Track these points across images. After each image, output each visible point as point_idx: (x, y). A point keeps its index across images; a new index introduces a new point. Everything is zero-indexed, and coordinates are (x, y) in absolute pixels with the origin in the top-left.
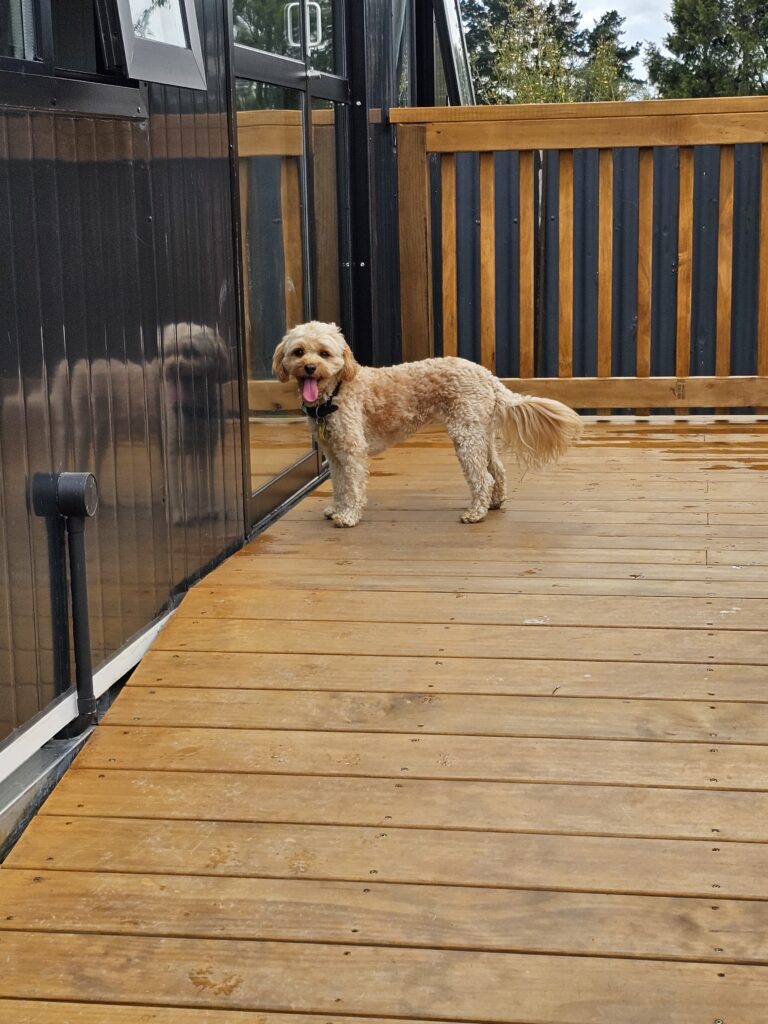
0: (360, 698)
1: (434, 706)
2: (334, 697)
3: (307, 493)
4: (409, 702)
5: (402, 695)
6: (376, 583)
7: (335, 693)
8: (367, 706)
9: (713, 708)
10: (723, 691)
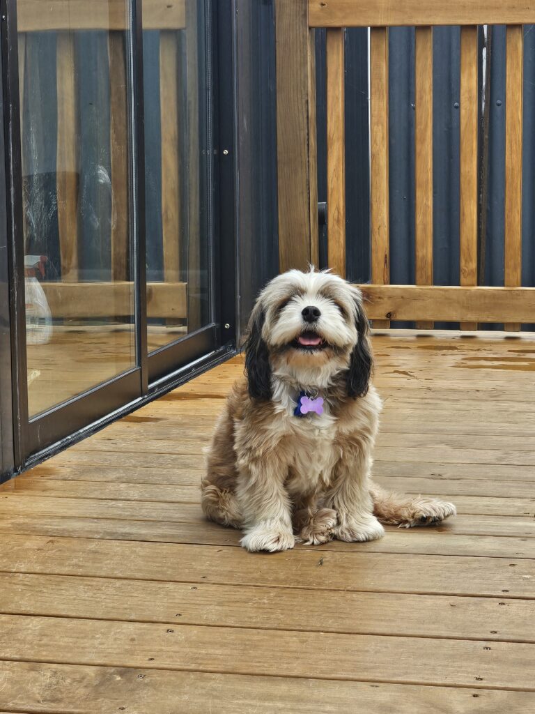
0: (63, 671)
1: (147, 685)
2: (32, 669)
3: (119, 418)
4: (119, 678)
5: (113, 670)
6: (134, 530)
7: (35, 663)
8: (68, 681)
9: (475, 696)
10: (495, 675)
